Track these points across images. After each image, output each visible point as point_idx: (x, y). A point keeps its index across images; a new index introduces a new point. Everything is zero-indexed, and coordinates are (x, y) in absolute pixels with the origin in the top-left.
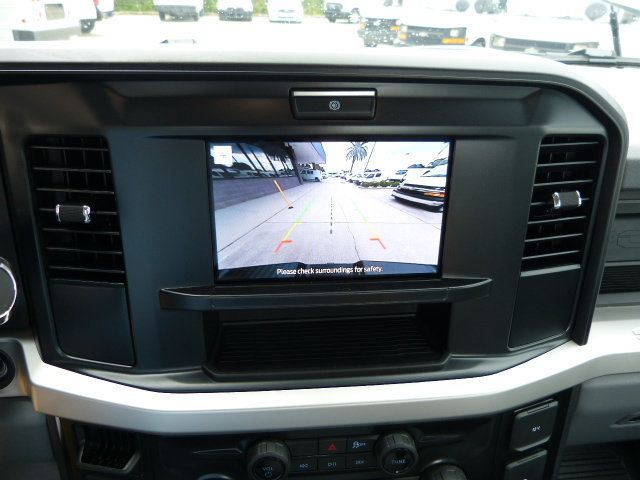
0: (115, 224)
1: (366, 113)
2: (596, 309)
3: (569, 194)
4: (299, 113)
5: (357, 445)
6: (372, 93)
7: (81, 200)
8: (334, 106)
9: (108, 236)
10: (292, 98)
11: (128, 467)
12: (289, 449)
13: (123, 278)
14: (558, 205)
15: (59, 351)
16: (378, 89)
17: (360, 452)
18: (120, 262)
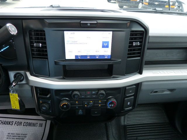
0: (46, 47)
1: (95, 26)
2: (144, 68)
3: (137, 43)
4: (82, 26)
5: (93, 92)
6: (96, 22)
7: (39, 42)
8: (89, 24)
9: (44, 50)
10: (80, 23)
11: (48, 96)
12: (80, 93)
13: (47, 58)
14: (134, 45)
15: (34, 73)
16: (98, 21)
17: (94, 94)
18: (47, 55)
